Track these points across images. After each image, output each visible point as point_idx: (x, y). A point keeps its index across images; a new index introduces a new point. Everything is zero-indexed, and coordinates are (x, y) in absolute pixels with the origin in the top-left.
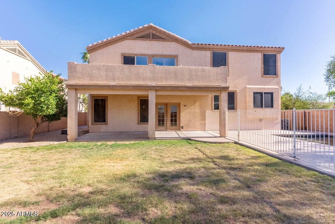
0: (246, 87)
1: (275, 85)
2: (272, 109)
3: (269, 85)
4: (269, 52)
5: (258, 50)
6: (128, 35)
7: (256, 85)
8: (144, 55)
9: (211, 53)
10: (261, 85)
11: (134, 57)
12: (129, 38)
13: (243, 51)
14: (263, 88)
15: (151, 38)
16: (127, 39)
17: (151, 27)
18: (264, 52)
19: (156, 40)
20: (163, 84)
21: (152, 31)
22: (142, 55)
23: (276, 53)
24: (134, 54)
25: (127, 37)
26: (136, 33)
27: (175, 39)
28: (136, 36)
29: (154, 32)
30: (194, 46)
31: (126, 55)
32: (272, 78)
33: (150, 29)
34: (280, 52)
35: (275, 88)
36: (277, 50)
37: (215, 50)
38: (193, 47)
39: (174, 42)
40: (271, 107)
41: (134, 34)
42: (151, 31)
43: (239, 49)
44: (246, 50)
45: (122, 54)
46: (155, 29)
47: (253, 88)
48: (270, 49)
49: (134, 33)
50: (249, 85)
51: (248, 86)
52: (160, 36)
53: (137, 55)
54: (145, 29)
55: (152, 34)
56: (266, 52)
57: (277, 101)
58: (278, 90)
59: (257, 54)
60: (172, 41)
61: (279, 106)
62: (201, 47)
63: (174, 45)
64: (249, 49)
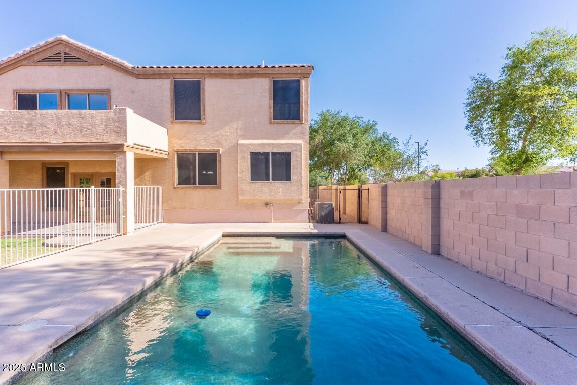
0: (237, 143)
1: (296, 139)
2: (288, 183)
3: (285, 139)
4: (284, 76)
5: (261, 72)
6: (22, 58)
7: (258, 139)
8: (52, 91)
9: (171, 82)
10: (268, 139)
11: (36, 95)
12: (24, 62)
13: (231, 76)
14: (269, 145)
15: (62, 60)
16: (22, 65)
17: (60, 42)
18: (274, 77)
19: (70, 63)
20: (10, 141)
21: (63, 48)
22: (47, 91)
23: (299, 76)
24: (34, 90)
25: (20, 60)
26: (36, 53)
27: (103, 60)
28: (36, 58)
29: (67, 50)
30: (138, 71)
31: (21, 91)
32: (290, 126)
33: (61, 45)
34: (306, 75)
35: (295, 145)
36: (299, 71)
37: (178, 76)
38: (136, 73)
39: (103, 66)
40: (287, 180)
41: (33, 55)
42: (61, 49)
43: (223, 72)
44: (238, 74)
45: (15, 91)
46: (67, 44)
47: (249, 144)
48: (285, 70)
49: (33, 53)
50: (245, 138)
51: (240, 142)
52: (78, 56)
53: (39, 91)
54: (51, 45)
55: (65, 54)
56: (277, 76)
57: (299, 169)
58: (301, 149)
59: (260, 80)
60: (99, 65)
61: (301, 177)
62: (151, 73)
63: (103, 70)
64: (242, 72)
